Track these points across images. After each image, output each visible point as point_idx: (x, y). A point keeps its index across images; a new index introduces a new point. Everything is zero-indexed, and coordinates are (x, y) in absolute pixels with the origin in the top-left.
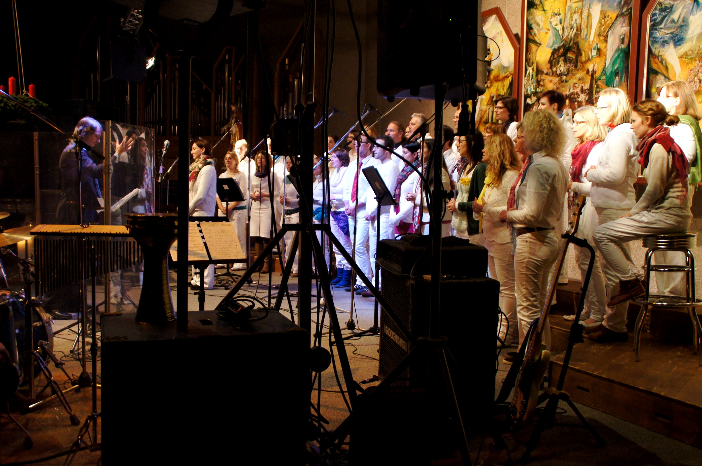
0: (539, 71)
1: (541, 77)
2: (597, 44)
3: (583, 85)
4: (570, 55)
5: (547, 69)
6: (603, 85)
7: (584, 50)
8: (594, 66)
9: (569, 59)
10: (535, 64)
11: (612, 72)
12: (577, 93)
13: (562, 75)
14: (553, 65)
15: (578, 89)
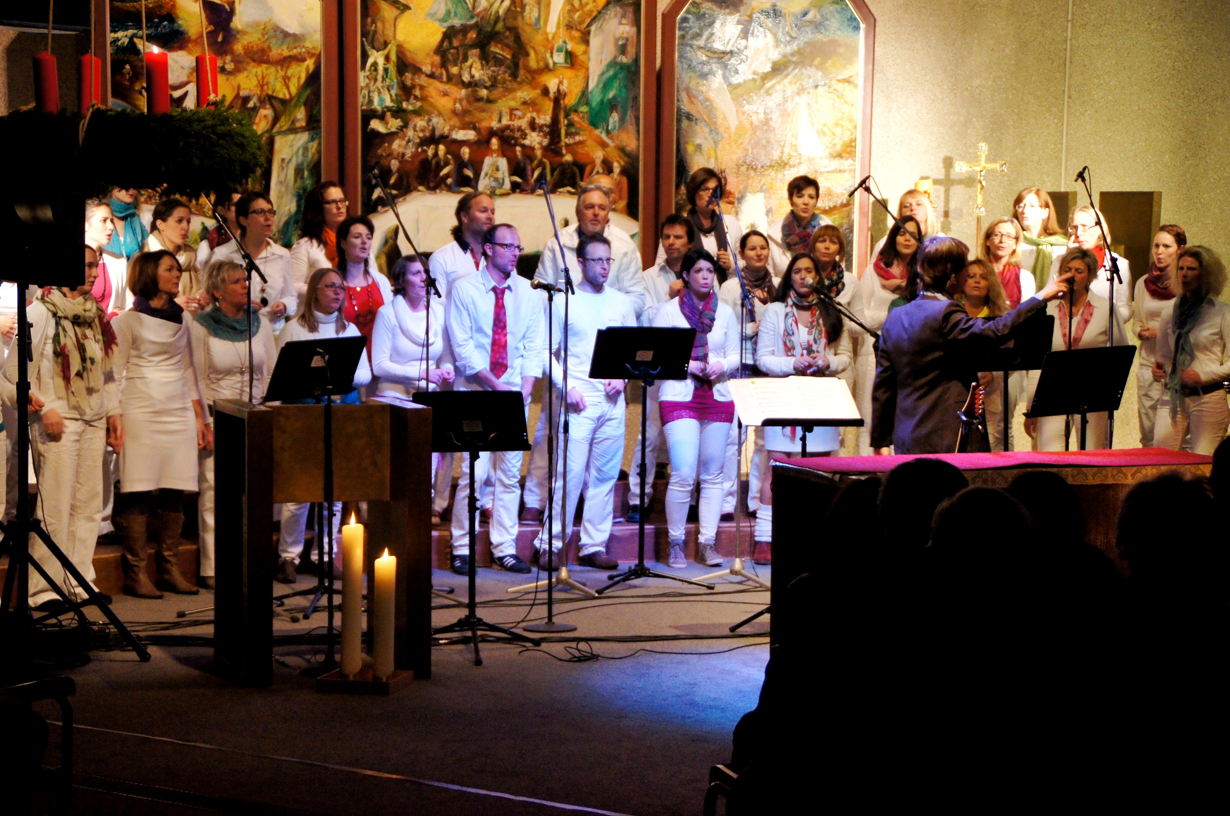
0: (404, 65)
1: (413, 80)
2: (565, 42)
3: (534, 115)
4: (495, 49)
5: (432, 65)
6: (583, 123)
7: (534, 48)
8: (561, 82)
9: (495, 57)
10: (392, 50)
11: (602, 102)
12: (520, 129)
13: (476, 85)
14: (449, 60)
15: (522, 120)
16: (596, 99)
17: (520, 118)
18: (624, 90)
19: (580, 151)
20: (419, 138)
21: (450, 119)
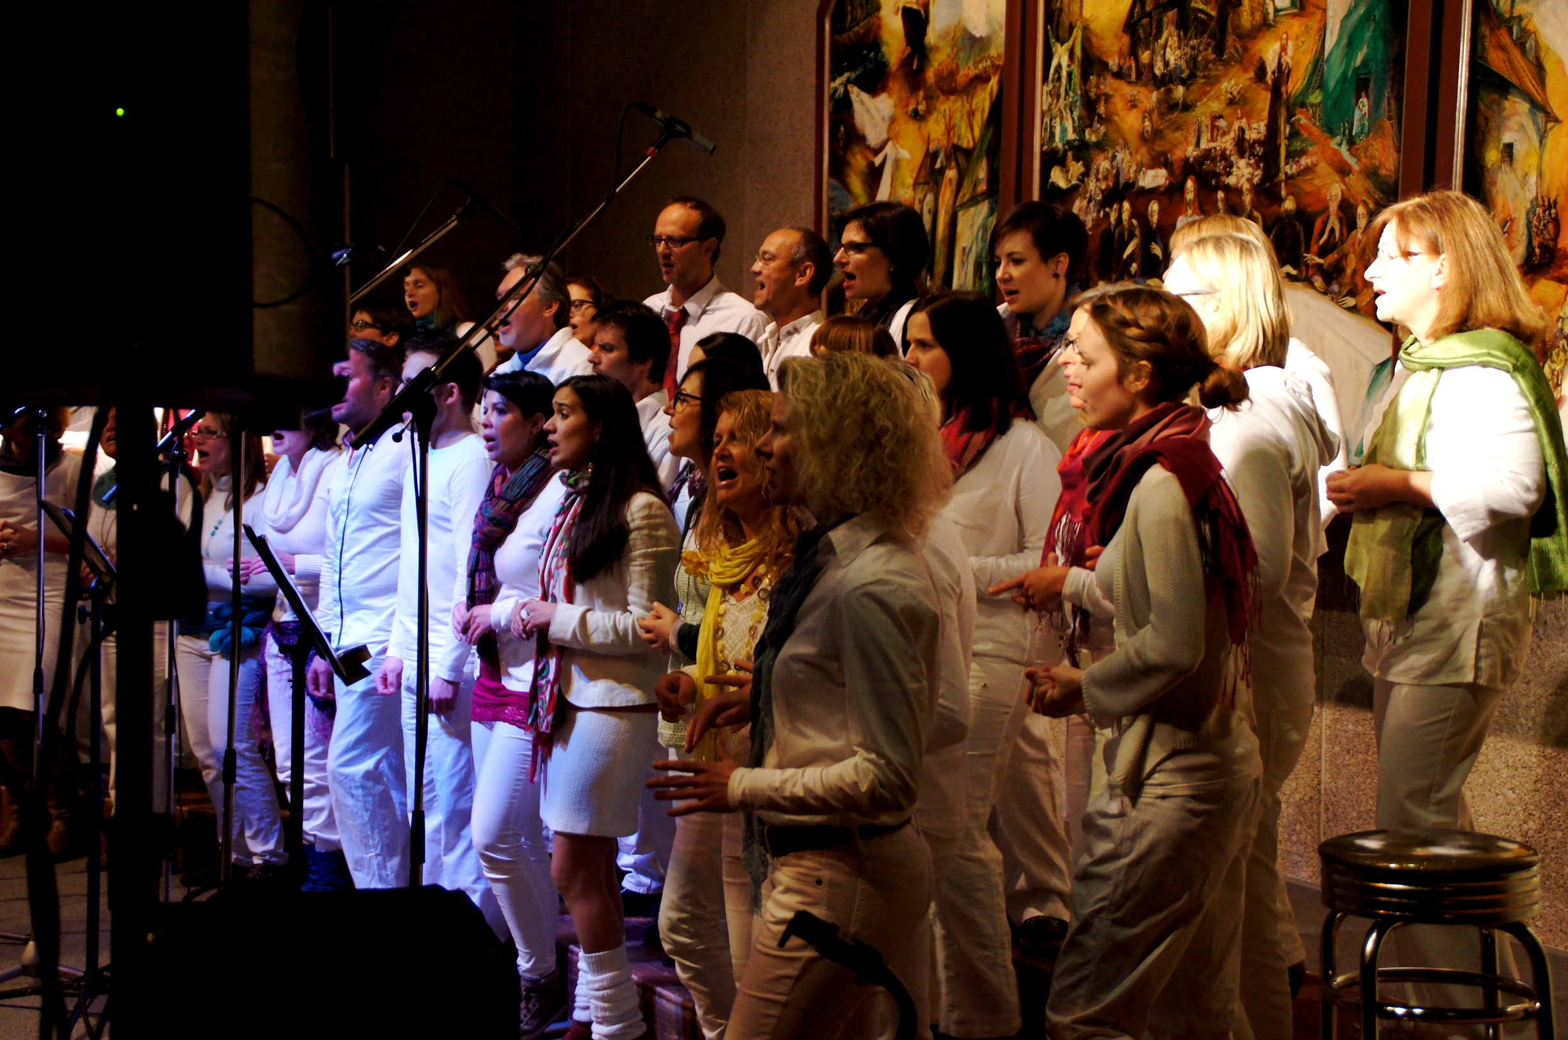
0: (1091, 63)
3: (1244, 123)
5: (1121, 54)
6: (1313, 129)
9: (1196, 18)
10: (1078, 34)
11: (1344, 74)
12: (1224, 156)
13: (1171, 81)
14: (1139, 39)
15: (1227, 138)
16: (1334, 73)
17: (1224, 134)
18: (1380, 44)
19: (1308, 188)
20: (1102, 191)
21: (1137, 152)
